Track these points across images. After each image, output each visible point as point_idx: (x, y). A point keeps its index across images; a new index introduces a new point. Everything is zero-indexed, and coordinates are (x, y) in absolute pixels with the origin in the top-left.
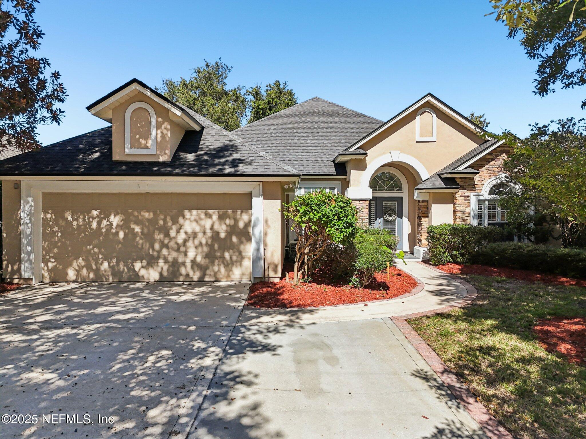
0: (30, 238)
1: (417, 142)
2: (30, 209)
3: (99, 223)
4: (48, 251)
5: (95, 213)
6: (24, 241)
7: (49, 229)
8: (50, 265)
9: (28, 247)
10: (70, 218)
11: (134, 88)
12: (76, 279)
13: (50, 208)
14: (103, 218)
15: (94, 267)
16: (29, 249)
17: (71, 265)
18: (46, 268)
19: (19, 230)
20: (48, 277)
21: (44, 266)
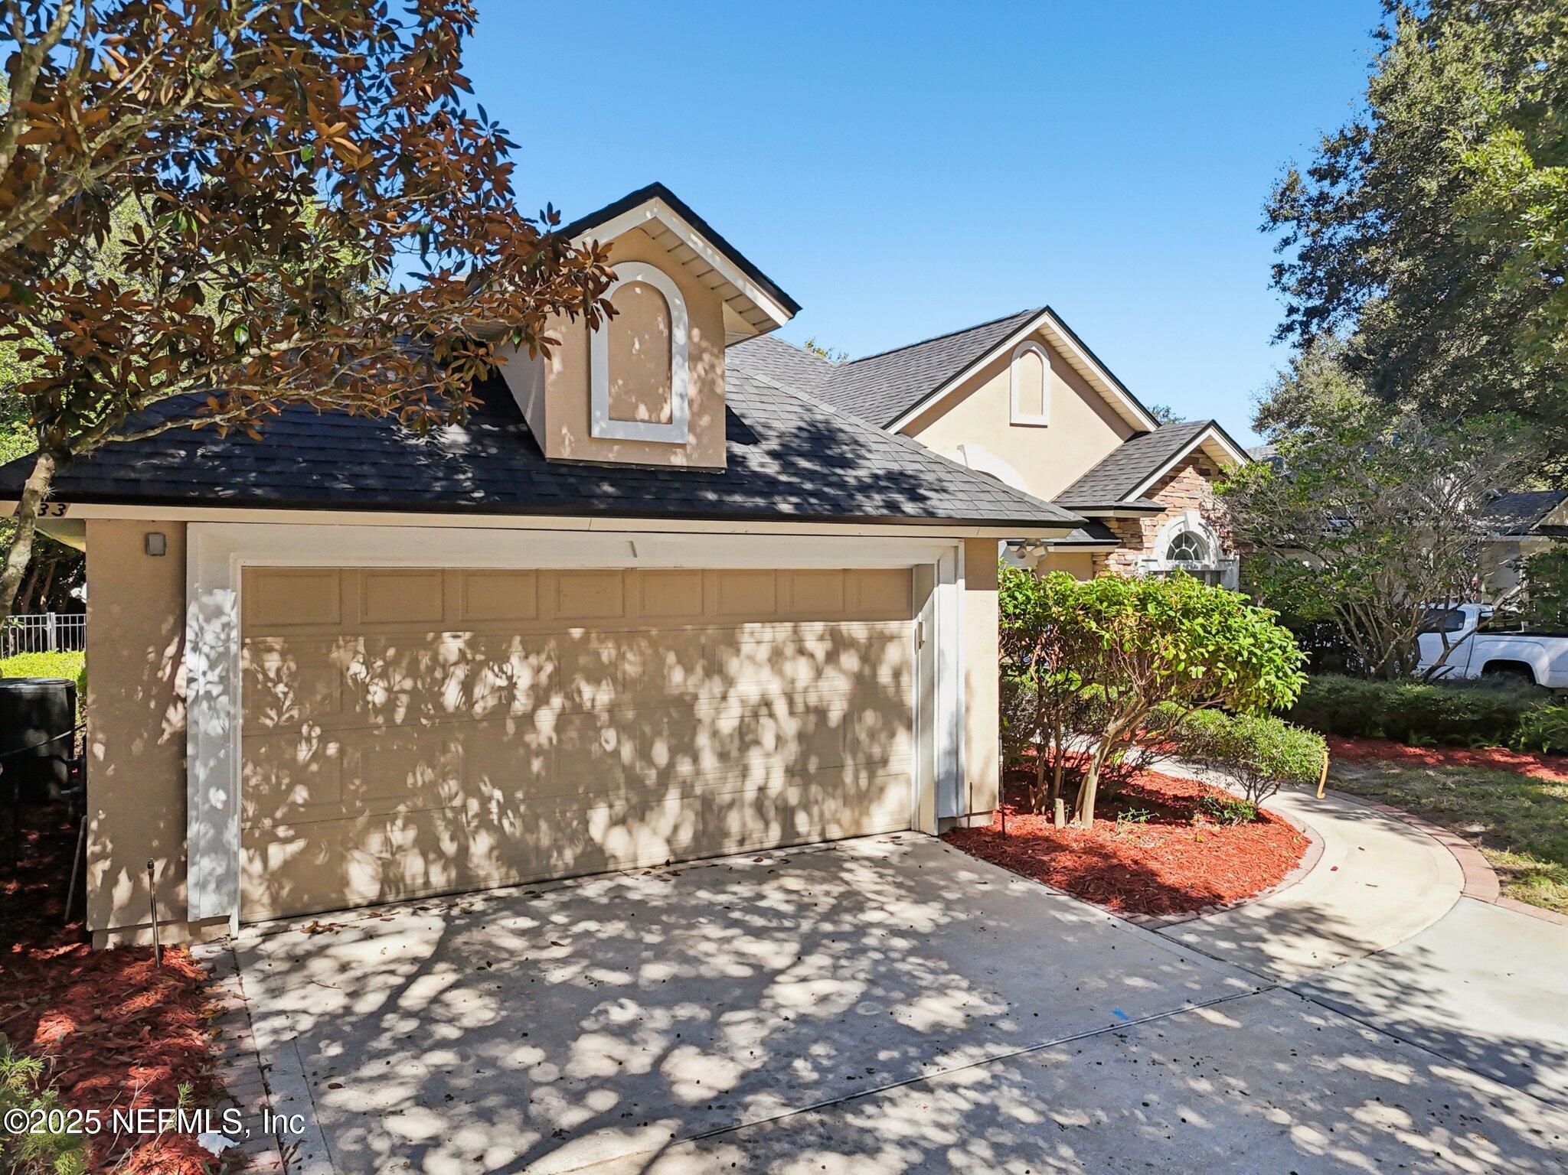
0: (222, 753)
1: (1012, 425)
2: (223, 636)
3: (467, 687)
4: (268, 802)
5: (452, 646)
6: (199, 771)
7: (273, 713)
8: (277, 854)
9: (212, 791)
10: (357, 668)
11: (649, 216)
12: (382, 893)
13: (275, 629)
14: (484, 664)
15: (449, 847)
16: (218, 797)
17: (359, 844)
18: (257, 867)
19: (164, 725)
20: (266, 900)
21: (251, 860)
